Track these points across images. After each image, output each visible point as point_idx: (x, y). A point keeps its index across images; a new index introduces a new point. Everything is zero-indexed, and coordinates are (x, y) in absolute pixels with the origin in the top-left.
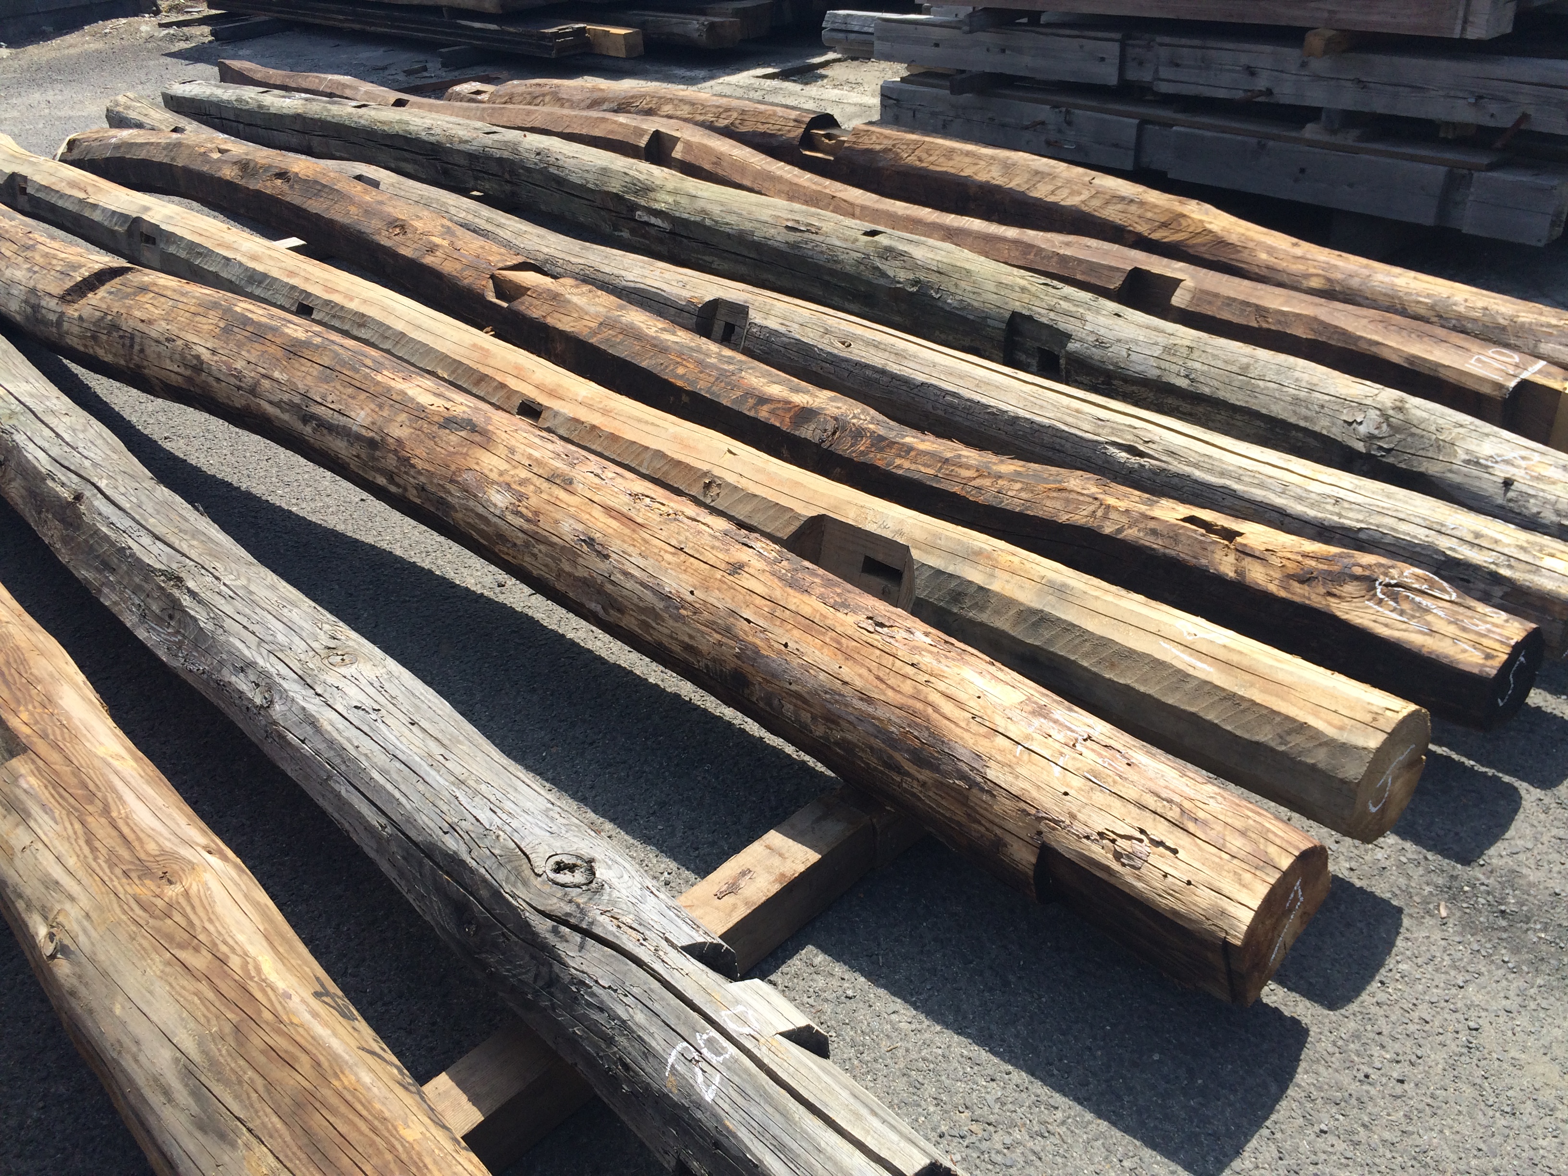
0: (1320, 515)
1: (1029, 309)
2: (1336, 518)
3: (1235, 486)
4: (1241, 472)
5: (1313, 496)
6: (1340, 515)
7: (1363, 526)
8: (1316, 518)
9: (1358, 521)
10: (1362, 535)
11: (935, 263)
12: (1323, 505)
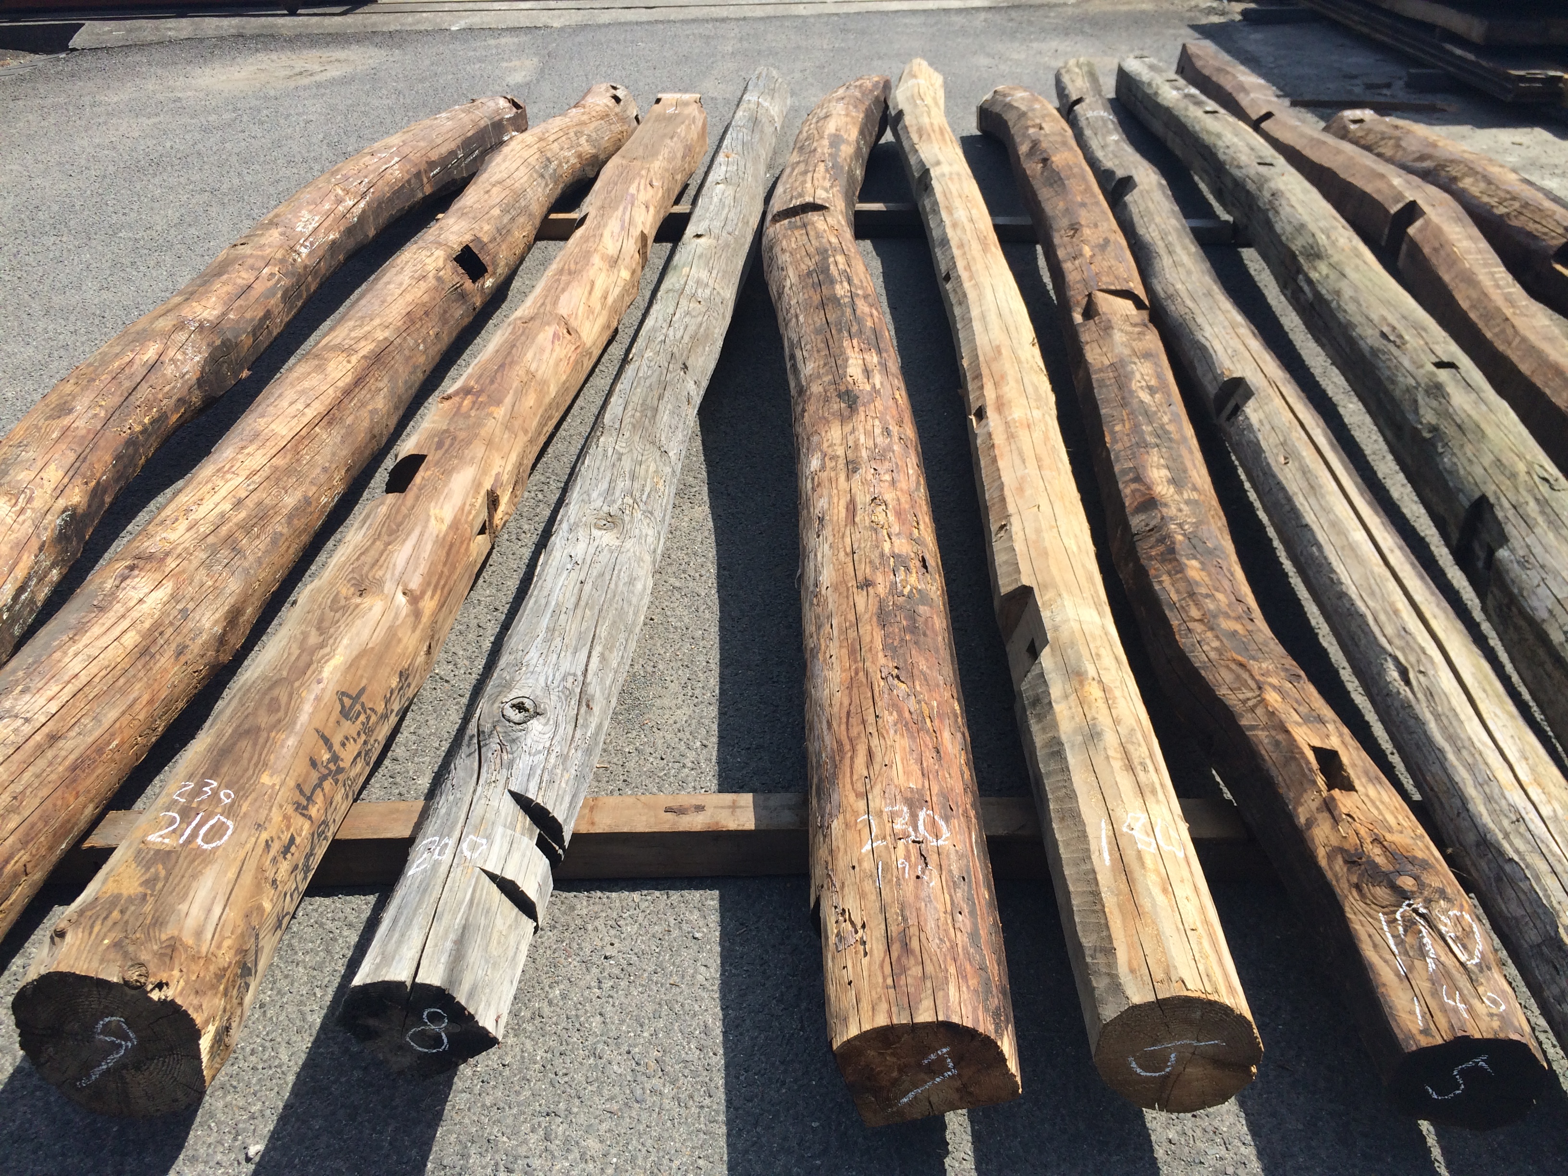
0: (1491, 825)
1: (1498, 499)
2: (1500, 836)
3: (1451, 756)
4: (1467, 743)
5: (1503, 802)
6: (1507, 835)
7: (1516, 858)
8: (1485, 825)
9: (1517, 851)
10: (1508, 868)
11: (1463, 416)
12: (1502, 817)
